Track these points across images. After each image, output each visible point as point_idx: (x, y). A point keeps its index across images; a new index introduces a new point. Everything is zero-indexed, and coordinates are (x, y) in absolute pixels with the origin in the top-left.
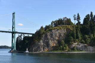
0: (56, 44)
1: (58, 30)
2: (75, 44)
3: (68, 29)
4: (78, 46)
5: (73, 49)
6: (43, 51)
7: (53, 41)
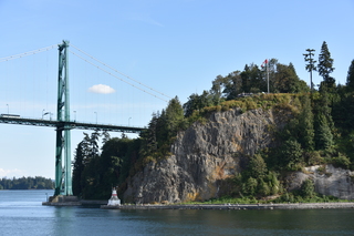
0: (231, 170)
1: (241, 112)
2: (308, 173)
3: (280, 110)
4: (322, 180)
5: (301, 192)
6: (177, 198)
7: (217, 159)
